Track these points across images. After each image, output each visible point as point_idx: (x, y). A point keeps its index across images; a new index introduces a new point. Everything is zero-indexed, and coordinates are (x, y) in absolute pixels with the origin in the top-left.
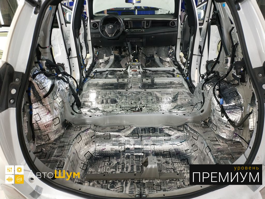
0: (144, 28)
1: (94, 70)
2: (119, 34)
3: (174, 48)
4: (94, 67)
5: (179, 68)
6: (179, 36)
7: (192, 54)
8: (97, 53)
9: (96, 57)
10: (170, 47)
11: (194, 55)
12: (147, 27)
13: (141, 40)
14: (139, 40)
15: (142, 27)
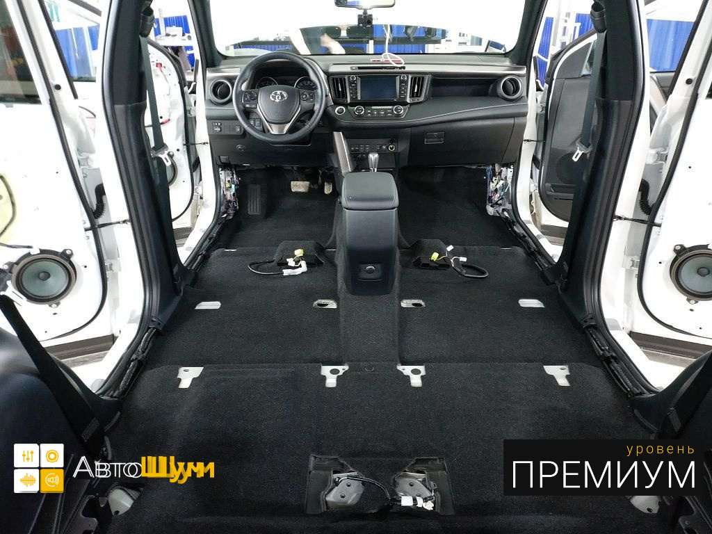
3: (509, 173)
6: (530, 130)
7: (611, 216)
8: (231, 187)
10: (494, 170)
11: (620, 218)
12: (416, 100)
13: (391, 146)
14: (384, 147)
15: (396, 97)
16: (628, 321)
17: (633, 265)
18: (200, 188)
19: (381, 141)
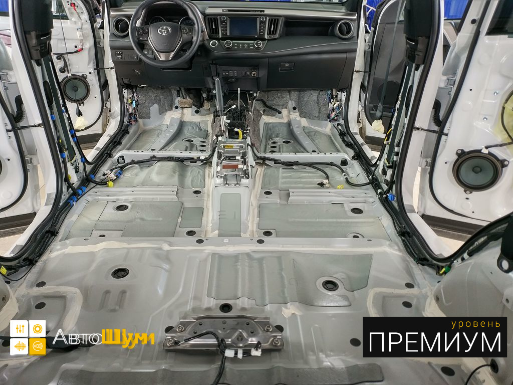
0: (263, 39)
1: (117, 155)
2: (188, 54)
3: (343, 96)
4: (119, 143)
5: (360, 156)
6: (359, 63)
7: (411, 127)
8: (132, 103)
9: (131, 114)
10: (332, 94)
11: (418, 129)
12: (272, 37)
13: (254, 73)
14: (248, 73)
15: (257, 34)
16: (421, 206)
17: (427, 165)
18: (108, 103)
19: (246, 68)
